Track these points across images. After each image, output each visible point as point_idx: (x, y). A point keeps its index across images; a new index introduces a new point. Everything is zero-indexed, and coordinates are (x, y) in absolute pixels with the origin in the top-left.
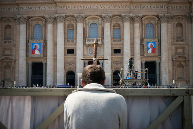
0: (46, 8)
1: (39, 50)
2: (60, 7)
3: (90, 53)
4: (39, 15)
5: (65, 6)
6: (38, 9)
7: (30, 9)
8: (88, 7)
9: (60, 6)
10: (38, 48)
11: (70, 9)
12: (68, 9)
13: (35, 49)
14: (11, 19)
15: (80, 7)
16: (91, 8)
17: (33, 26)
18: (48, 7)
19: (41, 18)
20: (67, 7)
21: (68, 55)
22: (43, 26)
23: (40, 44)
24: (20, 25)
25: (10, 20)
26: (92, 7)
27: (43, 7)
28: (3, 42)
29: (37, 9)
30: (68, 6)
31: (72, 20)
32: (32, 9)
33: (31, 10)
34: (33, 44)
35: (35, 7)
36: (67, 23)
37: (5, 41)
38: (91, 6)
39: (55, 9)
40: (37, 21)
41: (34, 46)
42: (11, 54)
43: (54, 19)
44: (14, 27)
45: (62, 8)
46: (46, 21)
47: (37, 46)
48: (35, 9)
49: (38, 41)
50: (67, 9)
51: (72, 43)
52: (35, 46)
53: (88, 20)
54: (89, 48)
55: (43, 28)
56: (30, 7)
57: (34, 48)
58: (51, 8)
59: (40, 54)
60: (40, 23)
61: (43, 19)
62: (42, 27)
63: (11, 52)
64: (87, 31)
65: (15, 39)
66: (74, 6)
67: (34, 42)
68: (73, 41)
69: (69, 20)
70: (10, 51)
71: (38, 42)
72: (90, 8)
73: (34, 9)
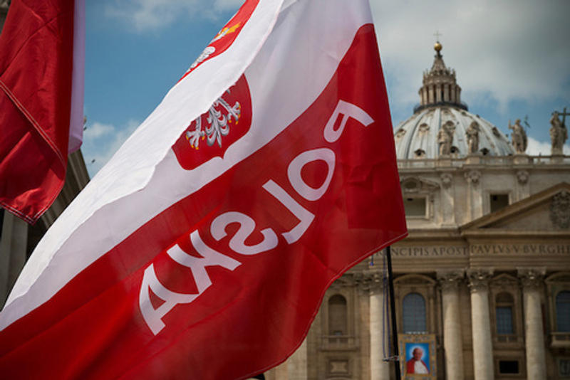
0: (439, 252)
1: (426, 363)
2: (477, 249)
3: (563, 370)
4: (421, 270)
5: (490, 247)
6: (418, 254)
7: (397, 254)
8: (551, 249)
9: (478, 245)
10: (423, 356)
11: (504, 254)
12: (500, 254)
13: (415, 358)
14: (345, 280)
15: (531, 250)
16: (561, 251)
17: (402, 297)
18: (444, 249)
19: (425, 277)
20: (497, 249)
21: (503, 377)
22: (429, 299)
23: (426, 345)
24: (369, 296)
25: (343, 282)
26: (563, 249)
27: (430, 250)
28: (326, 341)
29: (415, 254)
30: (499, 247)
31: (508, 282)
32: (401, 254)
33: (400, 256)
34: (408, 346)
35: (410, 250)
36: (496, 291)
37: (333, 336)
38: (561, 247)
39: (462, 255)
40: (411, 286)
41: (412, 350)
42: (347, 373)
43: (460, 281)
44: (353, 300)
45: (482, 252)
46: (438, 284)
47: (418, 351)
48: (410, 254)
49: (420, 338)
50: (495, 254)
51: (512, 344)
52: (415, 352)
53: (552, 283)
54: (559, 359)
55: (429, 304)
56: (397, 249)
57: (411, 356)
58: (451, 251)
59: (427, 372)
60: (421, 289)
61: (430, 279)
62: (427, 300)
63: (346, 367)
64: (551, 312)
65: (357, 332)
66: (515, 247)
67: (412, 340)
68: (514, 339)
69: (500, 282)
70: (344, 364)
71: (422, 340)
72: (559, 252)
73: (406, 254)
